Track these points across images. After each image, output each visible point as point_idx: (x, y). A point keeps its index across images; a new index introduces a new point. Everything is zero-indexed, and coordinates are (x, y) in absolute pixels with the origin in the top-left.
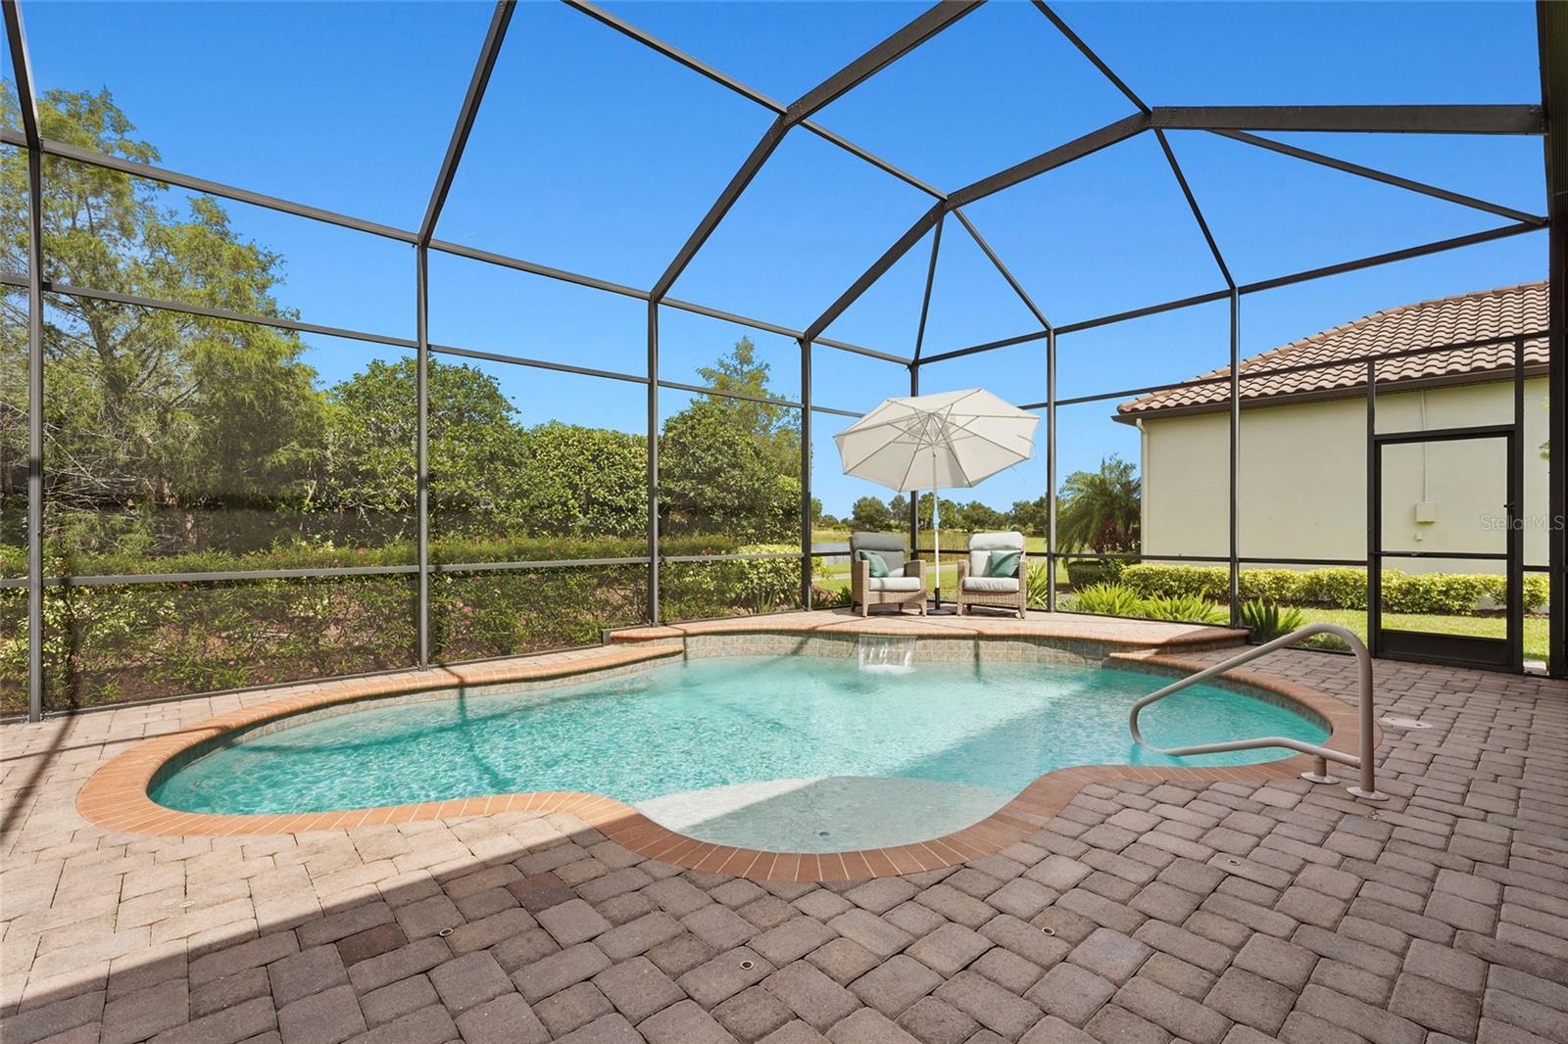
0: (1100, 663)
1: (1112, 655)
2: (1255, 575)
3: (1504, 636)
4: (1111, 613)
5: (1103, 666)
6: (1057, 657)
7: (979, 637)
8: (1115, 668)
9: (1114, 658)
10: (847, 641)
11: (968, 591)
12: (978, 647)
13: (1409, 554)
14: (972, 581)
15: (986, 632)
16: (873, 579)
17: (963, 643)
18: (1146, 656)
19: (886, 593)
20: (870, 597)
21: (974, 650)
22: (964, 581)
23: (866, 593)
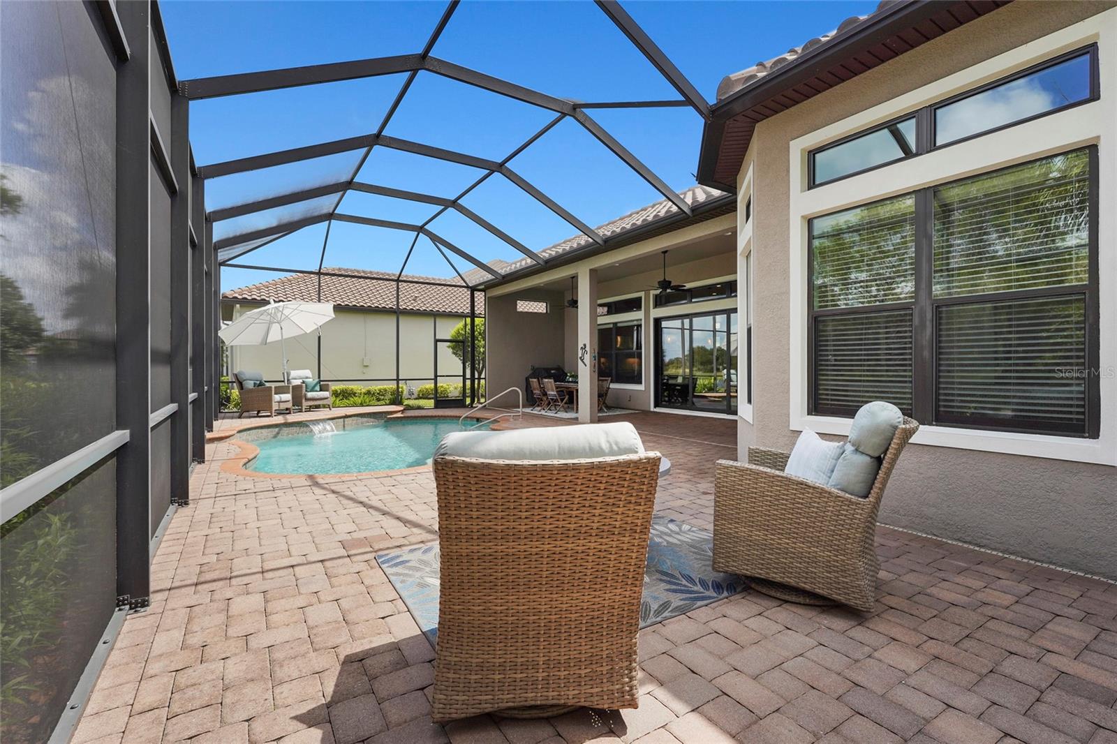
0: (383, 421)
1: (388, 417)
3: (462, 398)
4: (362, 405)
6: (367, 421)
7: (347, 417)
10: (296, 427)
11: (307, 400)
12: (344, 421)
13: (443, 376)
14: (310, 395)
15: (348, 414)
16: (276, 396)
17: (340, 420)
18: (399, 415)
19: (281, 404)
20: (275, 407)
21: (343, 423)
22: (305, 395)
23: (273, 404)
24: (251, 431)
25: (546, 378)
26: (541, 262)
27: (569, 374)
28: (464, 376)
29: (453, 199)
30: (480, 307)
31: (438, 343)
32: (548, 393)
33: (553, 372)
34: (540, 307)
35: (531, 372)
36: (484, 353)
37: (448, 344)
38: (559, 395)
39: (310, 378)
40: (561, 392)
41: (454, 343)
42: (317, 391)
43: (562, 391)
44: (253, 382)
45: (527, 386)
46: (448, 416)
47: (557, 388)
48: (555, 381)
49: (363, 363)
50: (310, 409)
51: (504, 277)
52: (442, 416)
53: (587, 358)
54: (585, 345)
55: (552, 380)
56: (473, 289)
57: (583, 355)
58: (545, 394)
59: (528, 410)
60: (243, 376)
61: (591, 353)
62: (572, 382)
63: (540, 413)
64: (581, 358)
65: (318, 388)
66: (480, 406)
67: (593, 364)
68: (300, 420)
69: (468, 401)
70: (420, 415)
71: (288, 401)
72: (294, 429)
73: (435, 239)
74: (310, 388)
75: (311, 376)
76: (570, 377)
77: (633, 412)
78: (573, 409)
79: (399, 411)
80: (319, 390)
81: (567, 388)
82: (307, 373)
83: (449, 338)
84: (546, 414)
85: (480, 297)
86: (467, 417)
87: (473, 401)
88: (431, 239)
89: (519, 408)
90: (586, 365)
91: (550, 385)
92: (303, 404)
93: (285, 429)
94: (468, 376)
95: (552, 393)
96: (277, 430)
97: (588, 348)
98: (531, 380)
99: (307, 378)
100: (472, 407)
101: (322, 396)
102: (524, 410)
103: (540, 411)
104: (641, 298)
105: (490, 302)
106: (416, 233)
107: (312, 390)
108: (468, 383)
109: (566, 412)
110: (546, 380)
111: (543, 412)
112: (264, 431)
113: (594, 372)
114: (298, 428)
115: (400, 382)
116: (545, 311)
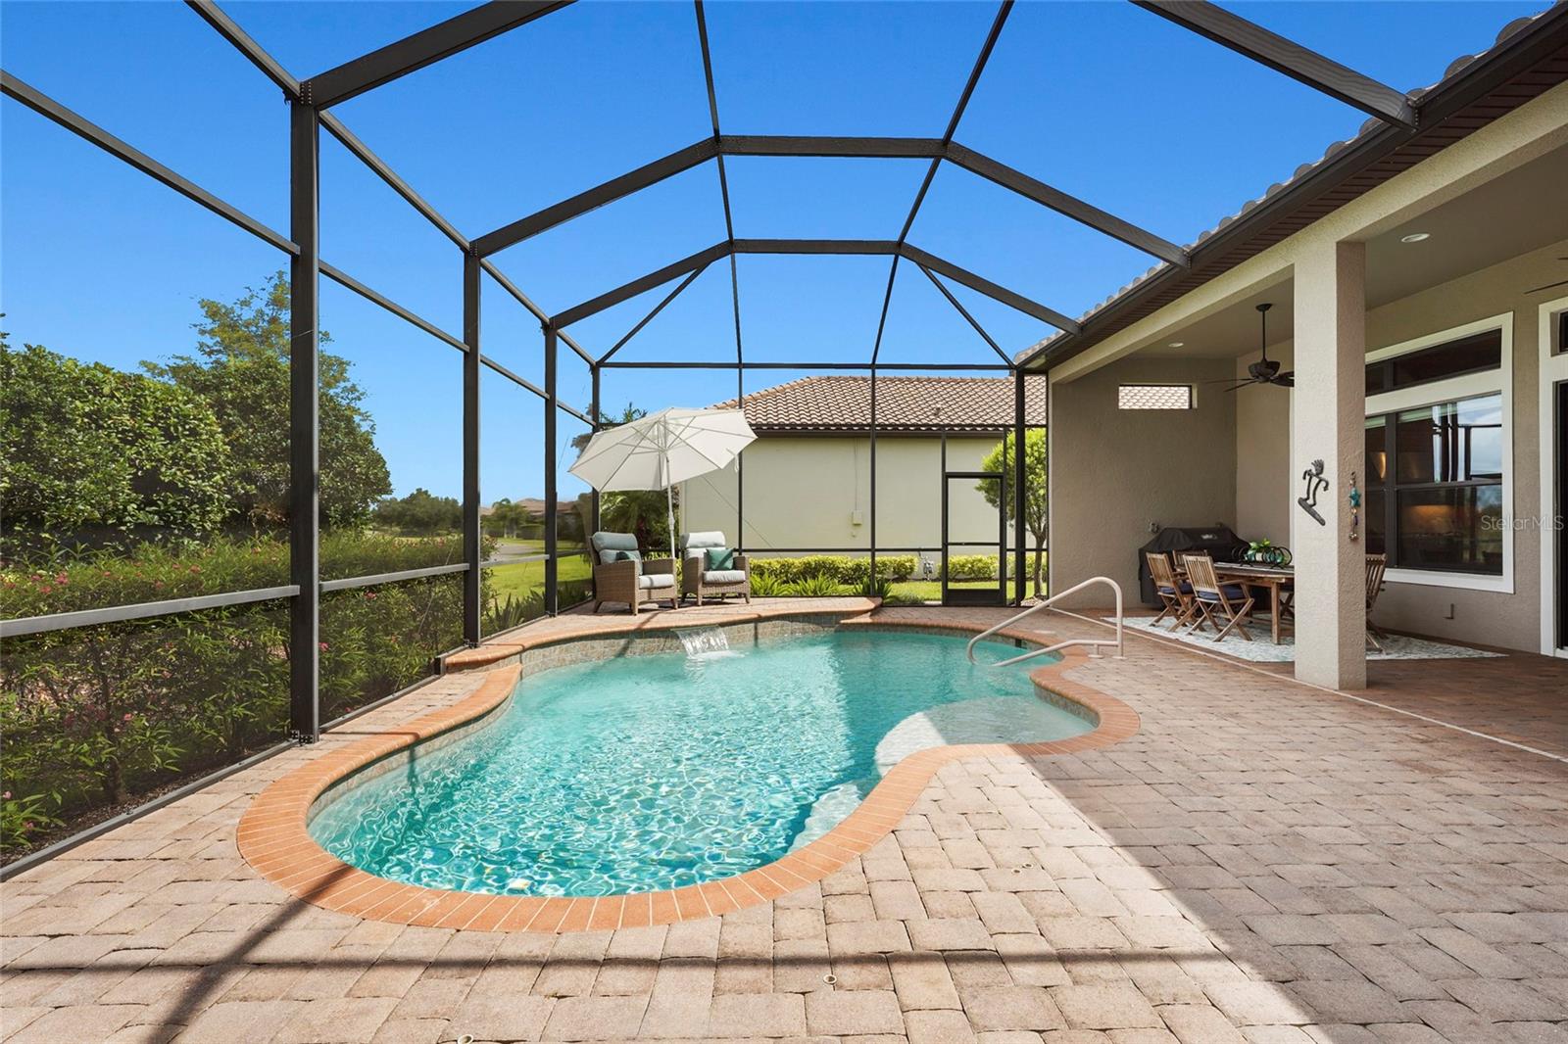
0: (833, 629)
1: (842, 622)
2: (770, 564)
3: (998, 588)
5: (836, 631)
6: (803, 629)
7: (760, 619)
8: (843, 631)
9: (844, 624)
10: (658, 637)
11: (707, 584)
12: (756, 628)
13: (960, 544)
14: (711, 575)
15: (763, 614)
16: (642, 577)
17: (746, 626)
18: (866, 619)
19: (653, 591)
20: (640, 596)
21: (753, 632)
22: (703, 575)
23: (637, 592)
24: (572, 645)
25: (1189, 551)
26: (1176, 258)
27: (1252, 544)
28: (1002, 543)
29: (941, 137)
30: (1037, 407)
31: (950, 480)
32: (1196, 588)
33: (1206, 537)
34: (1175, 398)
35: (1153, 537)
36: (1045, 498)
37: (978, 482)
38: (1225, 594)
39: (723, 546)
40: (1232, 589)
41: (988, 481)
42: (727, 569)
43: (1237, 586)
44: (615, 552)
45: (1141, 567)
46: (957, 629)
47: (1220, 577)
48: (1215, 561)
49: (852, 520)
50: (710, 602)
51: (1083, 327)
52: (945, 627)
53: (1329, 503)
54: (1320, 466)
55: (1207, 559)
56: (1021, 371)
57: (1312, 492)
58: (1188, 591)
59: (1143, 623)
60: (599, 542)
61: (1341, 486)
62: (1263, 563)
63: (1173, 636)
64: (1302, 502)
65: (729, 564)
66: (1040, 604)
67: (1350, 519)
68: (666, 625)
69: (1011, 591)
70: (902, 621)
71: (670, 587)
72: (655, 642)
73: (929, 263)
74: (717, 564)
75: (724, 544)
76: (1259, 550)
77: (1475, 654)
78: (1266, 629)
79: (866, 612)
80: (730, 567)
81: (1250, 579)
82: (718, 536)
83: (980, 470)
84: (1190, 640)
85: (1036, 385)
86: (995, 634)
87: (1021, 592)
88: (919, 264)
89: (1113, 613)
90: (1322, 523)
91: (1203, 573)
92: (699, 592)
93: (638, 641)
94: (1011, 543)
95: (1207, 588)
96: (622, 642)
97: (1331, 473)
98: (1149, 555)
99: (716, 545)
100: (1018, 606)
101: (731, 578)
102: (1130, 622)
103: (1174, 629)
104: (1499, 331)
105: (1058, 394)
106: (893, 256)
107: (721, 567)
108: (1011, 557)
109: (1249, 639)
110: (1191, 558)
111: (1182, 635)
112: (598, 644)
113: (1355, 540)
114: (662, 640)
115: (877, 553)
116: (1186, 407)
